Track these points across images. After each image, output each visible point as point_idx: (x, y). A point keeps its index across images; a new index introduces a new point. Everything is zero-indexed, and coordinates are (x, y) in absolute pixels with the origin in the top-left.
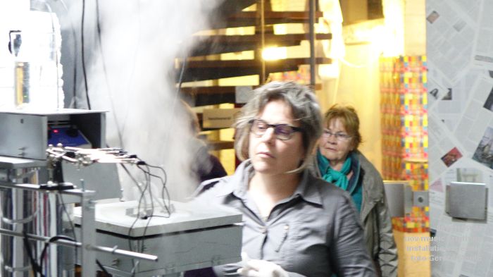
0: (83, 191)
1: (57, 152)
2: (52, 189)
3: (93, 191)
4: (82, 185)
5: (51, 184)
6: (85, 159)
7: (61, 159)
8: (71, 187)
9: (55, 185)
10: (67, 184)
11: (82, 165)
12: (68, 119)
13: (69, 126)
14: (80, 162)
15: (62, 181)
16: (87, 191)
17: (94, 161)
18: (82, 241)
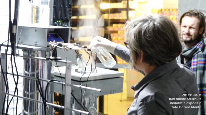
0: (67, 61)
1: (53, 44)
2: (52, 60)
3: (71, 61)
4: (66, 59)
5: (51, 57)
6: (67, 48)
7: (56, 47)
8: (61, 59)
9: (53, 58)
10: (58, 58)
11: (66, 50)
12: (54, 30)
13: (55, 33)
14: (65, 49)
15: (57, 56)
16: (68, 61)
17: (70, 49)
18: (65, 82)
